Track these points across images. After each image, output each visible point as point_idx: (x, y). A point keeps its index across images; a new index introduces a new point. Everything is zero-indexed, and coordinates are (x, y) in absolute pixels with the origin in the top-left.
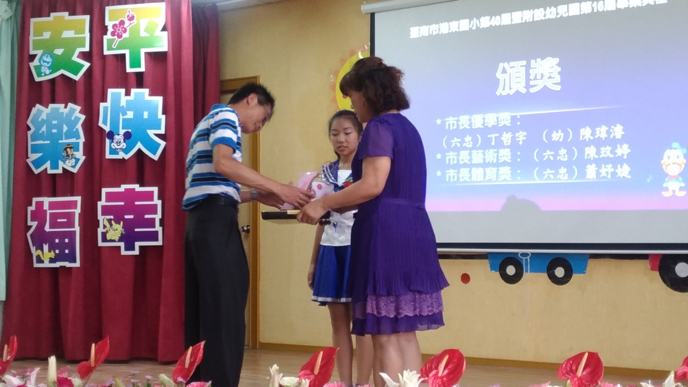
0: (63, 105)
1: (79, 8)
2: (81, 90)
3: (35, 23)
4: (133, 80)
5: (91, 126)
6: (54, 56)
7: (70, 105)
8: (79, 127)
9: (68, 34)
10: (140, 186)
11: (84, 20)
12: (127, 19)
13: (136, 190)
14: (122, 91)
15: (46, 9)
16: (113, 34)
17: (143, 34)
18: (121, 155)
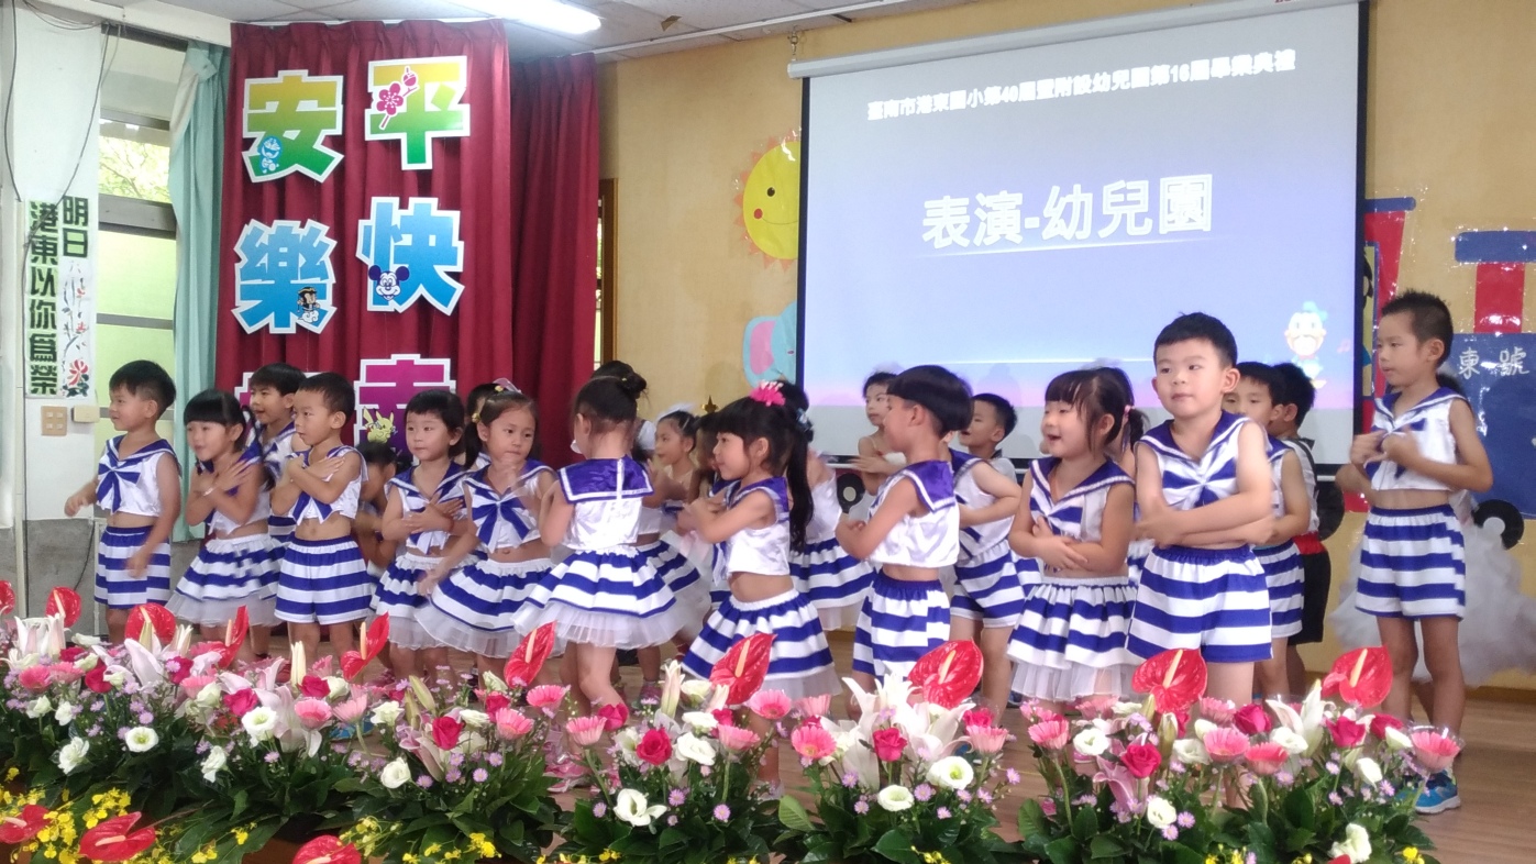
0: (299, 223)
1: (326, 63)
2: (328, 199)
3: (252, 86)
4: (412, 183)
5: (344, 259)
6: (282, 142)
7: (311, 223)
8: (326, 259)
9: (308, 106)
10: (422, 357)
11: (335, 83)
12: (403, 82)
13: (416, 363)
14: (395, 201)
15: (270, 65)
16: (381, 106)
17: (430, 107)
18: (392, 306)
